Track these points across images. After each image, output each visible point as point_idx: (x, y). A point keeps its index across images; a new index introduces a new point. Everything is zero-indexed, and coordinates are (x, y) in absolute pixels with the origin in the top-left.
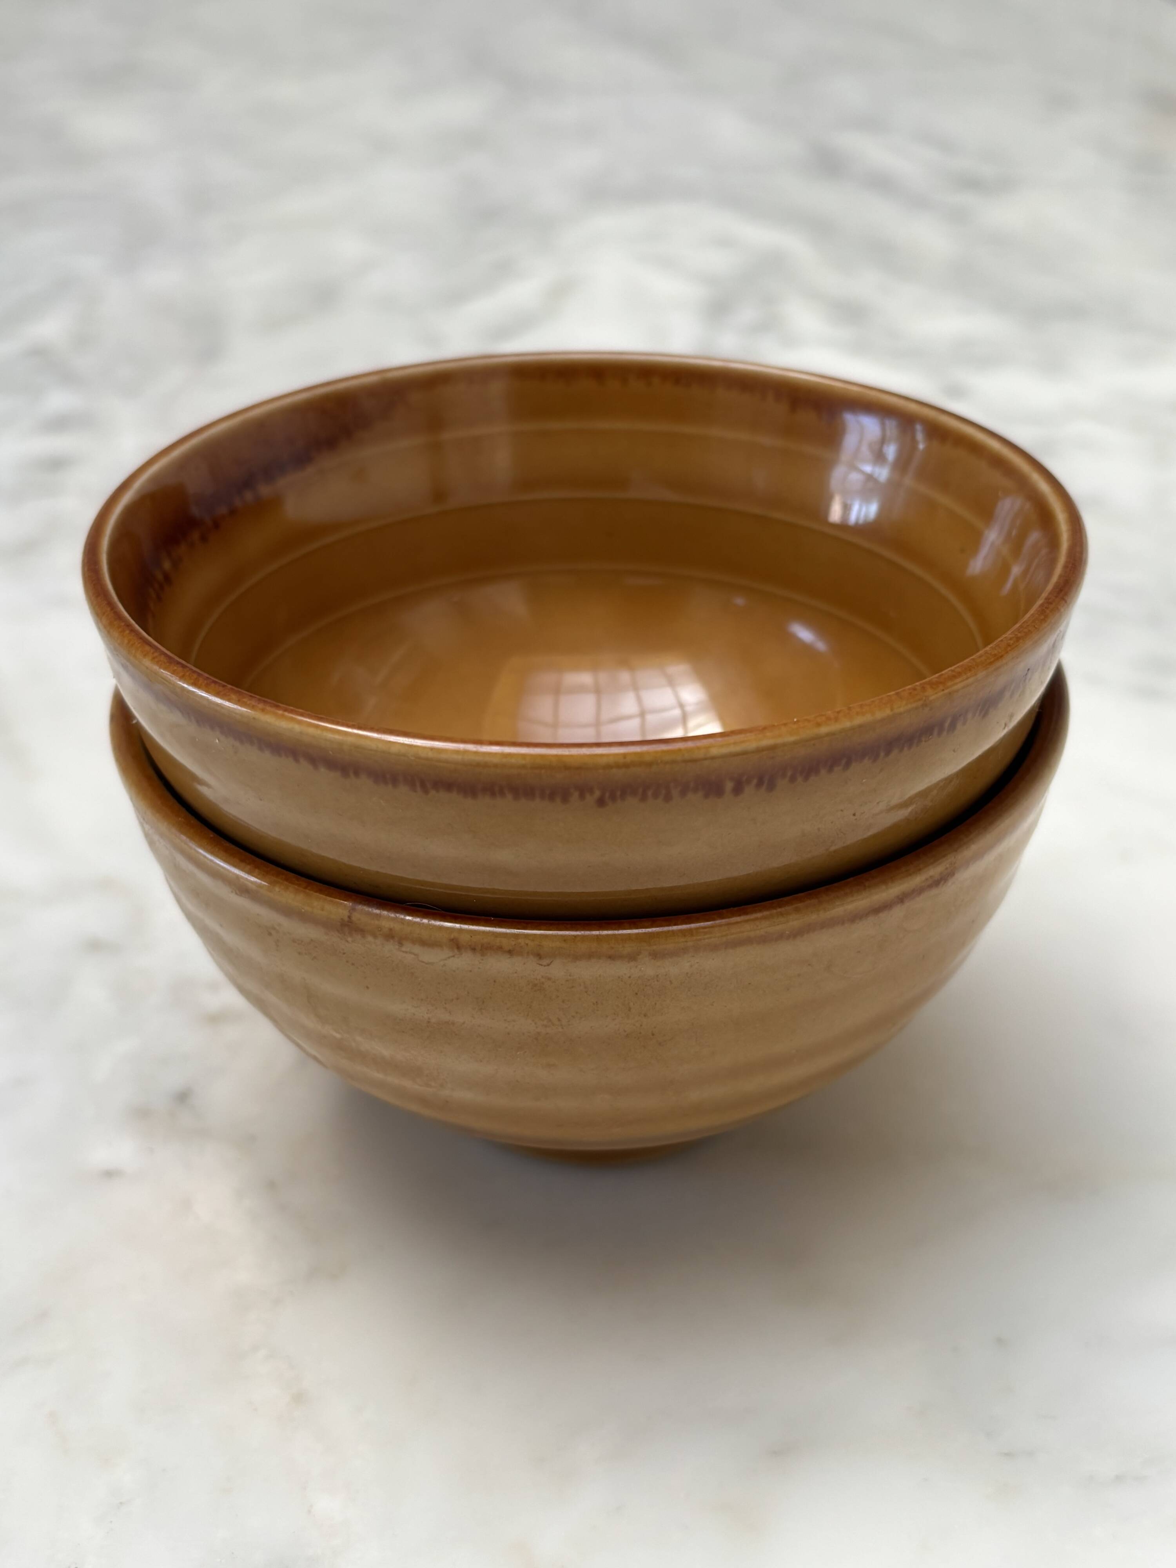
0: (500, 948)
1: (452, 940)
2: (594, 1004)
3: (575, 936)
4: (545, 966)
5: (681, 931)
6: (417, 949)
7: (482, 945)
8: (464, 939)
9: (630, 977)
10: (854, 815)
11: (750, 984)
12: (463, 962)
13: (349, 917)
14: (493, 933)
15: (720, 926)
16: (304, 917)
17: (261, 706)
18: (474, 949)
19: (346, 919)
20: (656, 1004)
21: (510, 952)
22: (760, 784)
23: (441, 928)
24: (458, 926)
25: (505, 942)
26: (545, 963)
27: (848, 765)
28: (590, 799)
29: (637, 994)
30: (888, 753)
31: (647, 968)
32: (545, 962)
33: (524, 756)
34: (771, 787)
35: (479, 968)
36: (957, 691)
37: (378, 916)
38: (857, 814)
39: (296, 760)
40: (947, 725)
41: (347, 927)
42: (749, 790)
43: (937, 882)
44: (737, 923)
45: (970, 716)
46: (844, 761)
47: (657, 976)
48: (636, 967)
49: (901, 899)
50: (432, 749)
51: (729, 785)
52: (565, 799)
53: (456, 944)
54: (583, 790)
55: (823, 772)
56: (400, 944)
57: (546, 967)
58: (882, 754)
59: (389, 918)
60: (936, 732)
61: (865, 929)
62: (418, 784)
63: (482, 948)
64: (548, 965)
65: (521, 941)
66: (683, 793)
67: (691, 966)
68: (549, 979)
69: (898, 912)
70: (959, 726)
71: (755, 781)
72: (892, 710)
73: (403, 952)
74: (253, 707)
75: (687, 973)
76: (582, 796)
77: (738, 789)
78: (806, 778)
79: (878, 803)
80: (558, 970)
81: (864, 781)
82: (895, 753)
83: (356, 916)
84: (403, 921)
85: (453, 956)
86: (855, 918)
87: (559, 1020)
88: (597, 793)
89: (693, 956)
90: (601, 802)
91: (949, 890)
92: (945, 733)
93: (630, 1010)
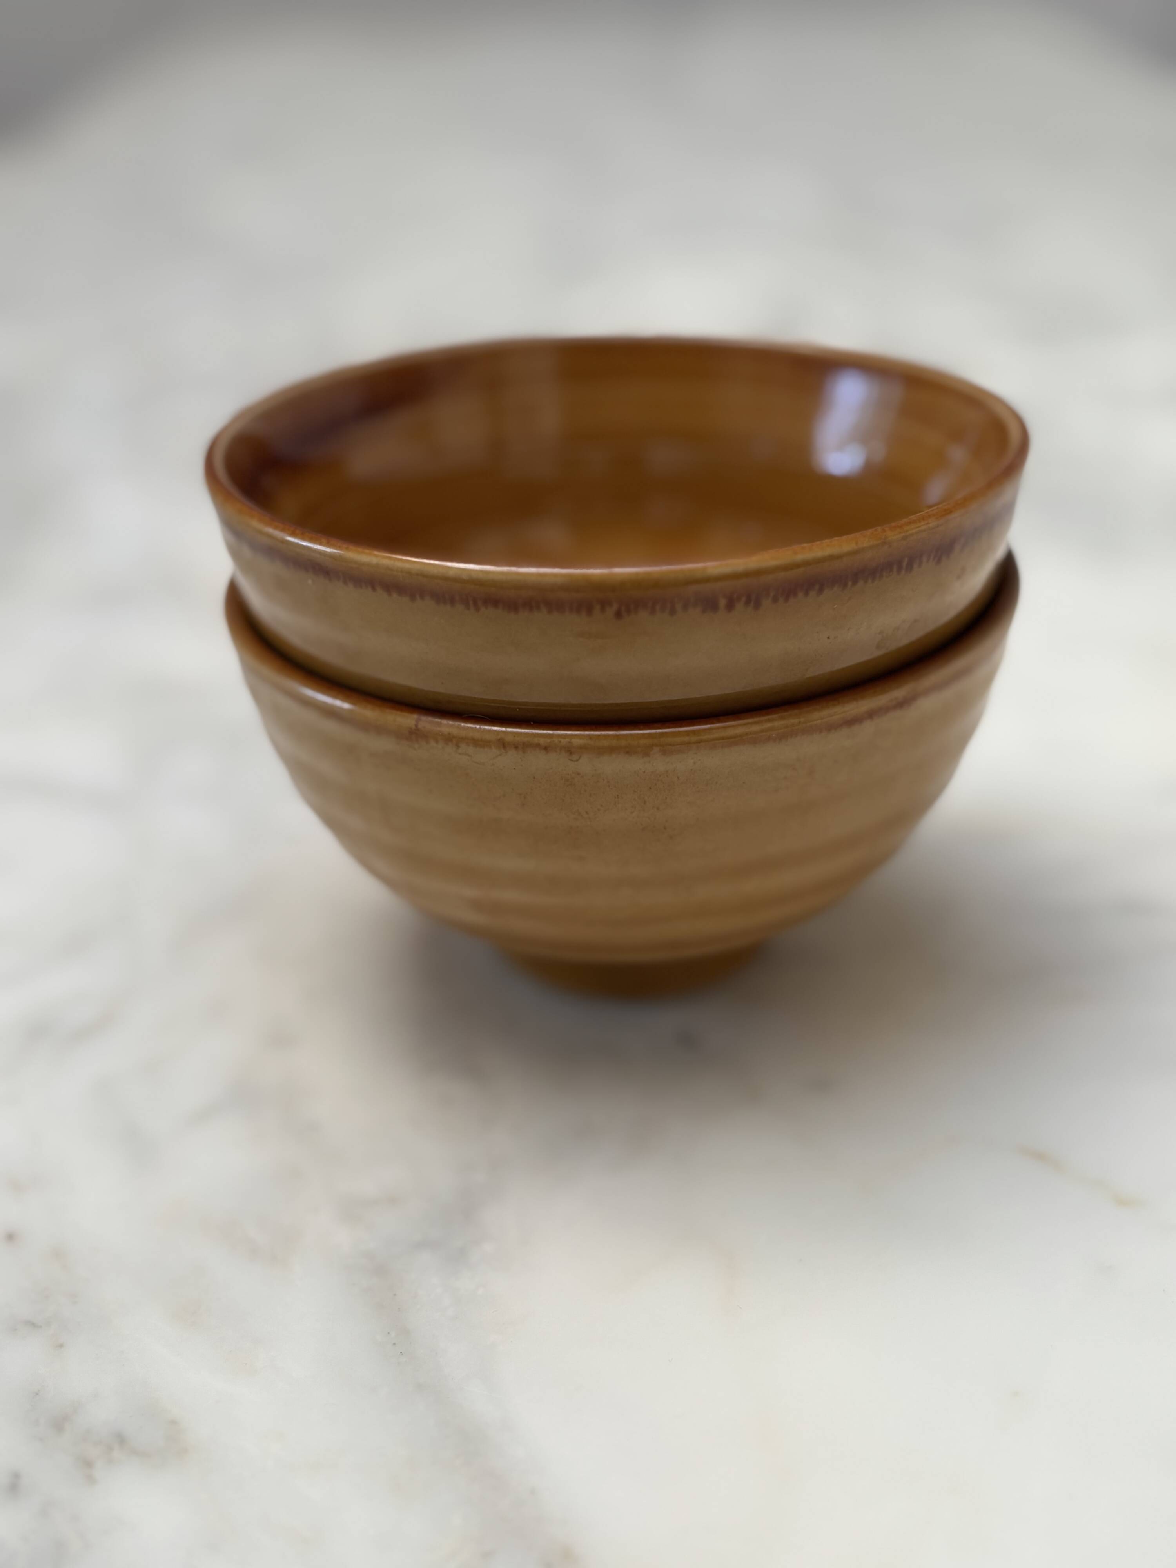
0: (538, 746)
1: (499, 740)
2: (615, 797)
3: (599, 735)
4: (575, 761)
5: (686, 731)
6: (471, 750)
7: (524, 743)
8: (509, 739)
9: (644, 772)
10: (829, 638)
11: (744, 783)
12: (508, 760)
13: (416, 726)
14: (532, 734)
15: (718, 728)
16: (380, 730)
17: (345, 546)
18: (516, 747)
19: (414, 727)
20: (666, 798)
21: (546, 749)
22: (748, 602)
23: (489, 731)
24: (504, 729)
25: (542, 741)
26: (575, 759)
27: (821, 591)
28: (611, 611)
29: (650, 788)
30: (855, 582)
31: (658, 764)
32: (575, 757)
33: (555, 575)
34: (757, 605)
35: (522, 766)
36: (912, 535)
37: (439, 724)
38: (830, 637)
39: (374, 589)
40: (905, 564)
41: (415, 735)
42: (740, 607)
43: (902, 704)
44: (733, 726)
45: (924, 559)
46: (817, 587)
47: (667, 771)
48: (650, 762)
49: (871, 715)
50: (481, 571)
51: (723, 602)
52: (590, 611)
53: (503, 744)
54: (604, 604)
55: (800, 595)
56: (458, 746)
57: (576, 763)
58: (850, 583)
59: (448, 726)
60: (895, 568)
61: (841, 740)
62: (471, 602)
63: (522, 746)
64: (577, 760)
65: (556, 740)
66: (685, 607)
67: (695, 763)
68: (579, 774)
69: (868, 728)
70: (915, 566)
71: (744, 599)
72: (857, 543)
73: (460, 754)
74: (340, 548)
75: (692, 770)
76: (603, 609)
77: (730, 606)
78: (787, 599)
79: (848, 629)
80: (585, 765)
81: (836, 606)
82: (861, 583)
83: (421, 725)
84: (459, 727)
85: (500, 755)
86: (831, 727)
87: (587, 813)
88: (615, 607)
89: (696, 753)
90: (618, 615)
91: (912, 714)
92: (903, 572)
93: (645, 803)
